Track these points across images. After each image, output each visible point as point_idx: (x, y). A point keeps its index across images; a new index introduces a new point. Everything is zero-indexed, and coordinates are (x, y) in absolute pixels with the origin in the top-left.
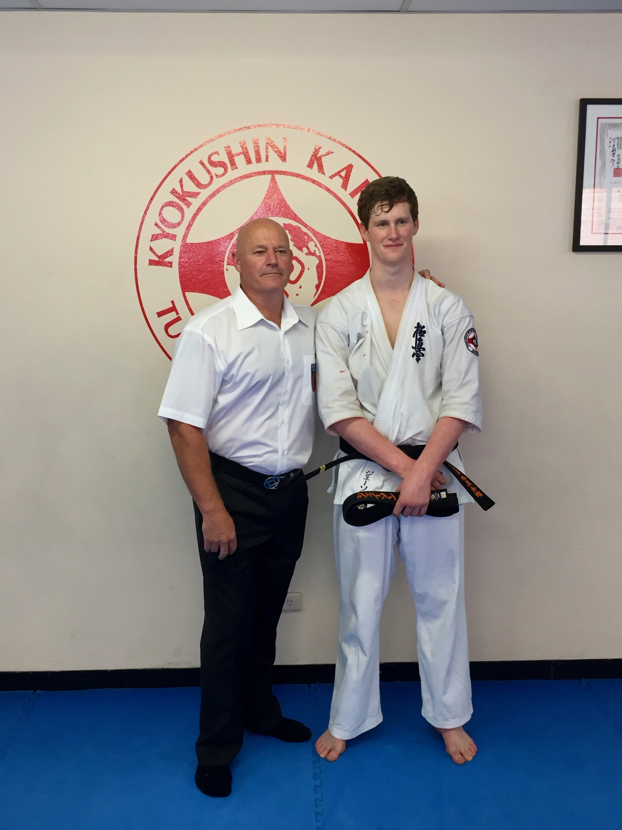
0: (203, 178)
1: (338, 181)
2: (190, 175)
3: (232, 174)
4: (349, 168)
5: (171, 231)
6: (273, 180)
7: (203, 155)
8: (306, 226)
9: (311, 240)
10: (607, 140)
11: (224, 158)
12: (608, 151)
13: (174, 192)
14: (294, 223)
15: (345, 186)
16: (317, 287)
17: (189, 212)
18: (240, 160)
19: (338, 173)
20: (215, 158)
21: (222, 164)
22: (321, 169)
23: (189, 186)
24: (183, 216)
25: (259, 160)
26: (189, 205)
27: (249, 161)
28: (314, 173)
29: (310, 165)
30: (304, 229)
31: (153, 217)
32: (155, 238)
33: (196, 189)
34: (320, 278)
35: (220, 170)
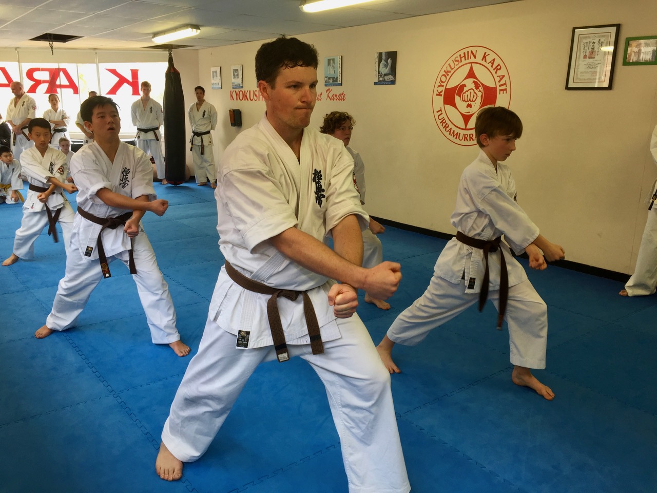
0: (453, 67)
1: (490, 64)
2: (449, 65)
3: (461, 64)
4: (494, 60)
5: (442, 84)
6: (471, 66)
7: (453, 58)
8: (479, 81)
9: (480, 86)
10: (582, 43)
11: (459, 59)
12: (582, 48)
13: (445, 71)
14: (476, 80)
15: (492, 67)
16: (481, 103)
17: (448, 77)
18: (463, 59)
19: (490, 62)
20: (457, 59)
21: (458, 61)
22: (486, 61)
23: (449, 69)
24: (446, 78)
25: (468, 59)
26: (448, 75)
27: (465, 60)
28: (483, 62)
29: (482, 60)
30: (479, 83)
31: (439, 80)
32: (439, 86)
33: (450, 70)
34: (481, 100)
35: (457, 63)
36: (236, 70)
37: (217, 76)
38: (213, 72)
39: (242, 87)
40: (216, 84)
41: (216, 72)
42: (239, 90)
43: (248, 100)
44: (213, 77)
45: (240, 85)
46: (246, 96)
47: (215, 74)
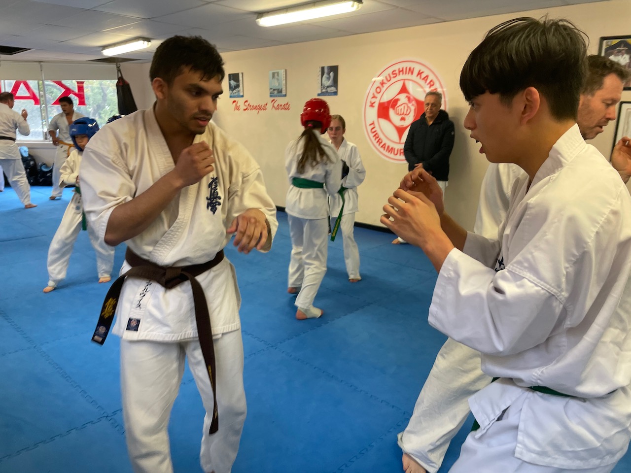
14: (409, 95)
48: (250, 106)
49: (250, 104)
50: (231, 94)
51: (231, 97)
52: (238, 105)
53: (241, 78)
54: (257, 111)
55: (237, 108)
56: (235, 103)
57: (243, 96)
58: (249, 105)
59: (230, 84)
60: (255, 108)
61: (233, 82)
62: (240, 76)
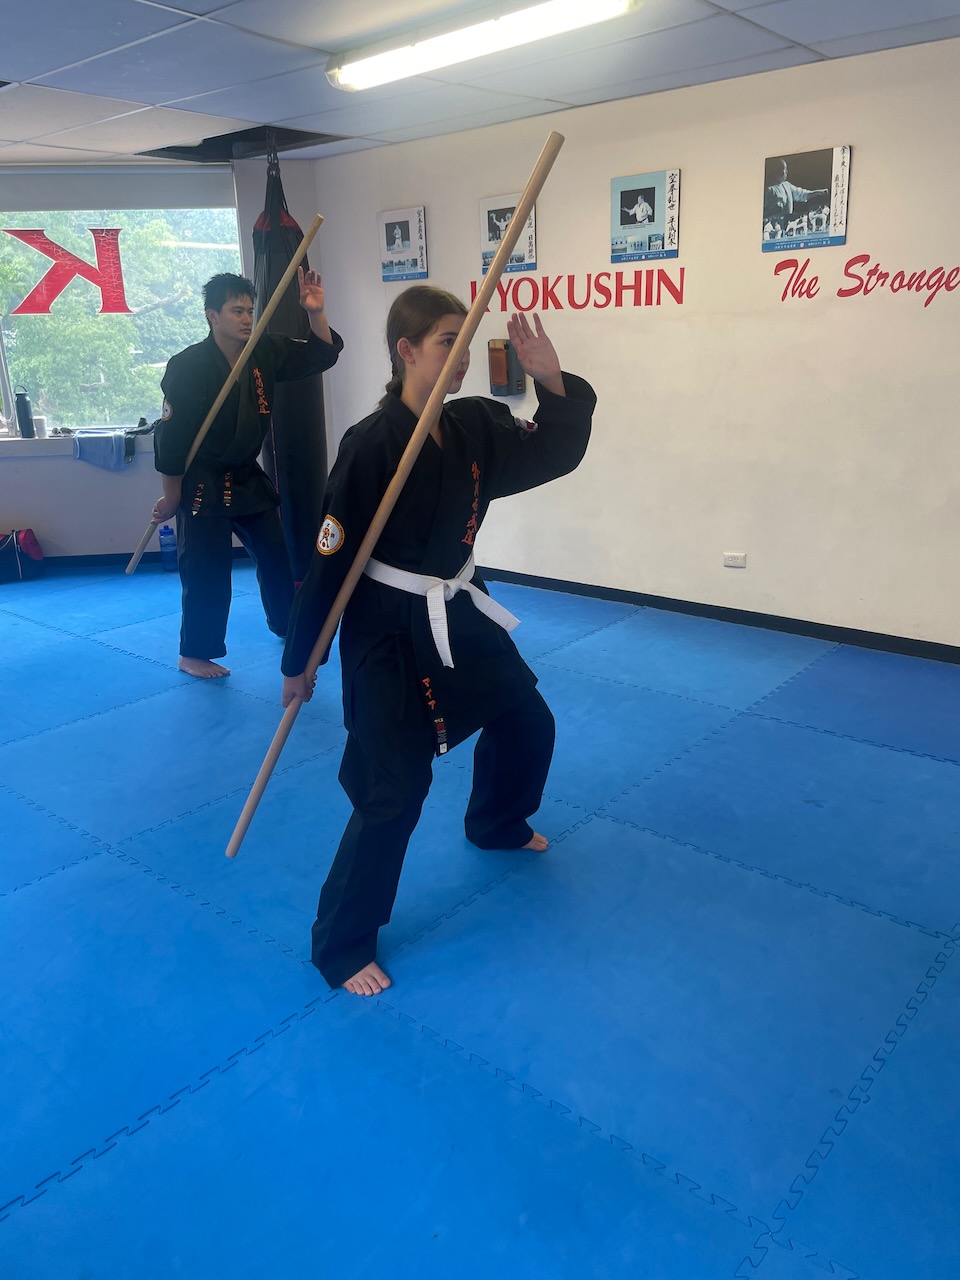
36: (501, 214)
37: (406, 237)
38: (390, 227)
39: (533, 267)
40: (400, 263)
41: (404, 226)
42: (517, 276)
43: (558, 306)
44: (391, 241)
45: (521, 259)
46: (549, 294)
47: (398, 232)
48: (886, 275)
49: (882, 269)
50: (773, 235)
51: (767, 248)
52: (808, 276)
53: (839, 169)
54: (925, 293)
55: (803, 288)
56: (788, 272)
57: (841, 241)
58: (871, 273)
59: (770, 200)
60: (915, 282)
61: (787, 191)
62: (839, 159)
